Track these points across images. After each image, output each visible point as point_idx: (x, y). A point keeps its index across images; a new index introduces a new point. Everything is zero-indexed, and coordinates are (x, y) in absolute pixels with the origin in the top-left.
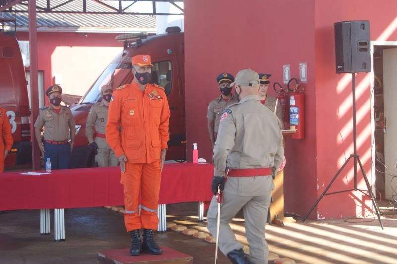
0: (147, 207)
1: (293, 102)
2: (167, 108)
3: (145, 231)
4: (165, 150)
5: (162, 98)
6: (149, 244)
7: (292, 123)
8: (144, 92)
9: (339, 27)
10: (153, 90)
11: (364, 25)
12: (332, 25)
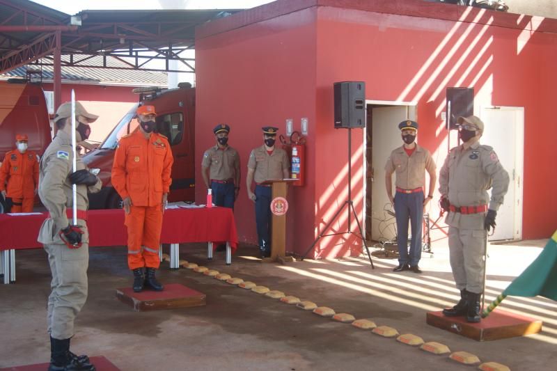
0: (149, 247)
1: (295, 152)
2: (170, 154)
3: (148, 269)
4: (167, 194)
5: (165, 146)
6: (151, 281)
7: (294, 172)
8: (148, 140)
9: (338, 87)
10: (156, 139)
11: (360, 86)
12: (331, 85)
